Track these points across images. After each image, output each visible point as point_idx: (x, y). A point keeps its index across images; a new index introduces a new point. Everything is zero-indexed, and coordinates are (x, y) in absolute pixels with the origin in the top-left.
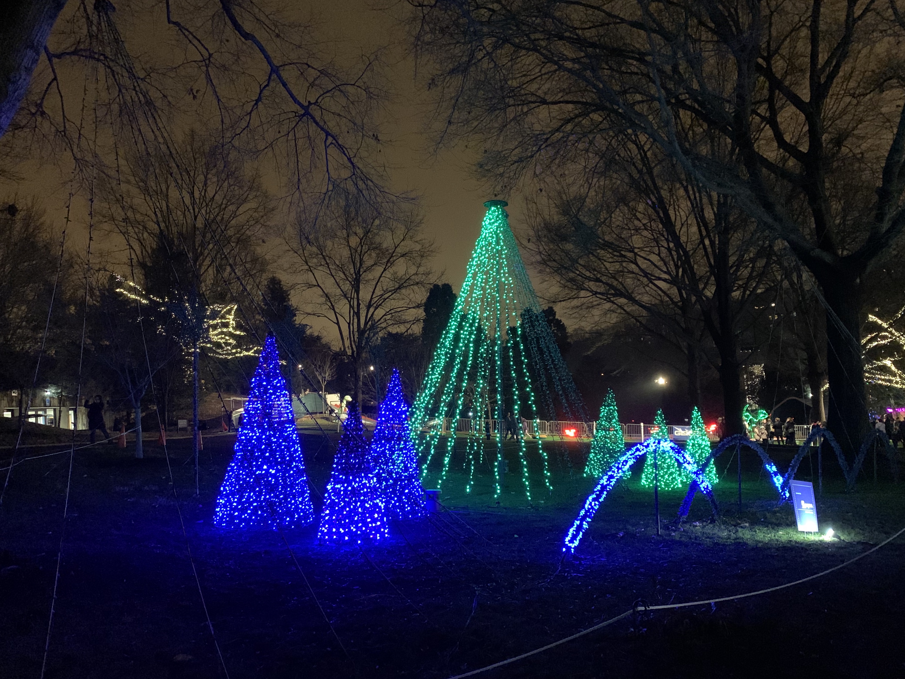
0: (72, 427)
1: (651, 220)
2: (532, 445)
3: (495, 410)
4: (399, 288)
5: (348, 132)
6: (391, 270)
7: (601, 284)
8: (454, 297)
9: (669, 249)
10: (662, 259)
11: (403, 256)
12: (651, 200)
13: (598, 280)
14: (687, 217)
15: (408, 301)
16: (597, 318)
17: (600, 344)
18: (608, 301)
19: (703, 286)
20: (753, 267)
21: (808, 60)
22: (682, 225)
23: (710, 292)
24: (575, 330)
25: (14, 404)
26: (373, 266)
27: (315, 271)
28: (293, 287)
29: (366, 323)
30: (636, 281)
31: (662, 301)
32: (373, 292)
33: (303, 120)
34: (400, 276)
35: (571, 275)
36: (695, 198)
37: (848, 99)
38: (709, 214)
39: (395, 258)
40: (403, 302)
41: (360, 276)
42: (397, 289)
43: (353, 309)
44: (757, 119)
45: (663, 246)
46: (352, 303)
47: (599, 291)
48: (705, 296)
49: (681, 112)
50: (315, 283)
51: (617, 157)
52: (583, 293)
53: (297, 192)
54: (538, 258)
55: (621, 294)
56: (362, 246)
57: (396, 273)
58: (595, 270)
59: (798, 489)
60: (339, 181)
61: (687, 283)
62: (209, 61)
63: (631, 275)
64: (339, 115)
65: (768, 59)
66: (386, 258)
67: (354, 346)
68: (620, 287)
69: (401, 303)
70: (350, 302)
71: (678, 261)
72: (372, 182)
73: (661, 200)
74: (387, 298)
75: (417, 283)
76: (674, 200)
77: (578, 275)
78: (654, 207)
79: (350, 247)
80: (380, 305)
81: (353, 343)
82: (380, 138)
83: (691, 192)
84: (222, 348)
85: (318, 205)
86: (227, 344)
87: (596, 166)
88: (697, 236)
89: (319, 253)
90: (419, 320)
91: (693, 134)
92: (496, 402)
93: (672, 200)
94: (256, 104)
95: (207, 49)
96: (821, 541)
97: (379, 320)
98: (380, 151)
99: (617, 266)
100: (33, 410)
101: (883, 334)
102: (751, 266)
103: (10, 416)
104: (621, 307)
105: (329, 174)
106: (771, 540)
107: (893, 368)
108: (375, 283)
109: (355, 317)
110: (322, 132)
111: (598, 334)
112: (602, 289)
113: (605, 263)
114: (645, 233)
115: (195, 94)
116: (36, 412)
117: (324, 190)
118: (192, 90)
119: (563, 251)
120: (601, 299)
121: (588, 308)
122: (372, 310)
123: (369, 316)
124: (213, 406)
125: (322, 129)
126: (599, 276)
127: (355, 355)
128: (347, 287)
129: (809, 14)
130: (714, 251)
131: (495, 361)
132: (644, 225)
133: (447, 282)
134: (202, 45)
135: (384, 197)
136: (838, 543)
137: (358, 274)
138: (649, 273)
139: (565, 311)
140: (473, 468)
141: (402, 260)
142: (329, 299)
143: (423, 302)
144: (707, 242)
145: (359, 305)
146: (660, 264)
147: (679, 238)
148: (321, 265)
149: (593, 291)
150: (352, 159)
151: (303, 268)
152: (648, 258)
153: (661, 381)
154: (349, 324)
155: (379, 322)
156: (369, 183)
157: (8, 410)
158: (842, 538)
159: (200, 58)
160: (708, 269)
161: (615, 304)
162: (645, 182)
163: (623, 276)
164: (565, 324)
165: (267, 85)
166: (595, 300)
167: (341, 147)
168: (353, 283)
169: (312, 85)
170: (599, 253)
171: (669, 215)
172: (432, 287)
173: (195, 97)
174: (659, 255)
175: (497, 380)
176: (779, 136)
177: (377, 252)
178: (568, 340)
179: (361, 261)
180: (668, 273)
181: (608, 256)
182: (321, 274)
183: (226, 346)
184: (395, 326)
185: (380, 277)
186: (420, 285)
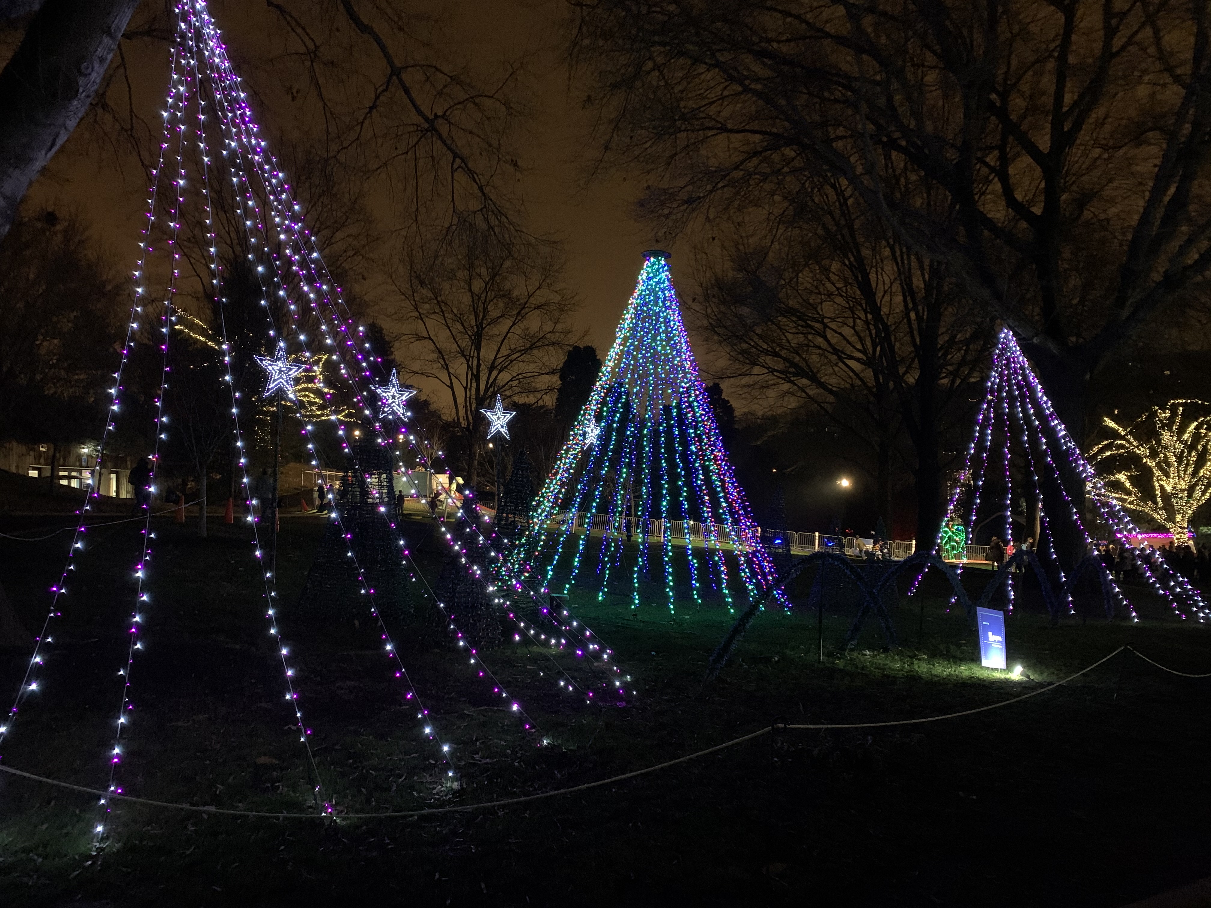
0: (114, 494)
1: (846, 283)
2: (680, 552)
3: (640, 506)
4: (530, 348)
5: (481, 154)
6: (522, 325)
7: (779, 359)
8: (598, 364)
9: (866, 322)
10: (857, 333)
11: (538, 307)
12: (849, 260)
13: (776, 354)
14: (891, 284)
15: (540, 365)
16: (771, 401)
17: (771, 433)
18: (788, 382)
19: (904, 369)
20: (966, 351)
21: (1051, 100)
22: (885, 292)
23: (911, 379)
24: (745, 414)
25: (42, 461)
26: (498, 318)
27: (425, 319)
28: (398, 338)
29: (487, 389)
30: (823, 358)
31: (852, 385)
32: (499, 351)
33: (426, 136)
34: (532, 333)
35: (744, 346)
36: (903, 262)
37: (1097, 151)
38: (918, 282)
39: (527, 310)
40: (534, 365)
41: (483, 329)
42: (528, 349)
43: (472, 370)
44: (985, 170)
45: (860, 318)
46: (470, 363)
47: (776, 368)
48: (906, 383)
49: (894, 154)
50: (425, 334)
51: (810, 203)
52: (756, 370)
53: (414, 224)
54: (705, 323)
55: (804, 375)
56: (487, 293)
57: (528, 329)
58: (773, 341)
59: (986, 618)
60: (466, 214)
61: (885, 364)
62: (315, 54)
63: (817, 351)
64: (471, 132)
65: (1004, 96)
66: (517, 308)
67: (470, 417)
68: (803, 364)
69: (531, 367)
70: (468, 361)
71: (876, 338)
72: (507, 218)
73: (860, 260)
74: (515, 360)
75: (553, 344)
76: (876, 261)
77: (753, 346)
78: (851, 267)
79: (472, 292)
80: (506, 367)
81: (469, 413)
82: (519, 164)
83: (898, 253)
84: (306, 408)
85: (438, 242)
86: (311, 404)
87: (783, 213)
88: (902, 307)
89: (433, 296)
90: (552, 390)
91: (906, 181)
92: (640, 496)
93: (874, 261)
94: (370, 112)
95: (313, 40)
96: (1006, 679)
97: (503, 386)
98: (519, 180)
99: (801, 338)
100: (64, 470)
101: (1119, 442)
102: (964, 348)
103: (36, 476)
104: (802, 389)
105: (454, 204)
106: (951, 675)
107: (1128, 485)
108: (500, 339)
109: (474, 381)
110: (449, 152)
111: (773, 420)
112: (781, 366)
113: (787, 334)
114: (839, 300)
115: (295, 94)
116: (69, 473)
117: (447, 225)
118: (291, 88)
119: (736, 315)
120: (779, 377)
121: (763, 387)
122: (495, 373)
123: (491, 380)
124: (291, 479)
125: (450, 149)
126: (777, 349)
127: (471, 427)
128: (465, 342)
129: (1058, 43)
130: (920, 328)
131: (643, 447)
132: (838, 289)
133: (590, 345)
134: (308, 35)
135: (520, 237)
136: (1026, 682)
137: (480, 326)
138: (839, 350)
139: (733, 390)
140: (607, 572)
141: (537, 312)
142: (442, 356)
143: (559, 367)
144: (913, 315)
145: (479, 365)
146: (854, 339)
147: (880, 309)
148: (435, 312)
149: (770, 368)
150: (484, 188)
151: (412, 314)
152: (839, 331)
153: (845, 483)
154: (466, 388)
155: (504, 389)
156: (504, 219)
157: (34, 469)
158: (1032, 677)
159: (303, 50)
160: (913, 349)
161: (795, 384)
162: (843, 236)
163: (807, 351)
164: (733, 406)
165: (386, 90)
166: (771, 379)
167: (471, 173)
168: (473, 338)
169: (440, 93)
170: (780, 321)
171: (869, 279)
172: (571, 349)
173: (294, 98)
174: (853, 328)
175: (643, 469)
176: (1008, 193)
177: (506, 300)
178: (736, 426)
179: (485, 310)
180: (864, 351)
181: (791, 325)
182: (434, 325)
183: (311, 406)
184: (523, 395)
185: (508, 333)
186: (557, 347)
